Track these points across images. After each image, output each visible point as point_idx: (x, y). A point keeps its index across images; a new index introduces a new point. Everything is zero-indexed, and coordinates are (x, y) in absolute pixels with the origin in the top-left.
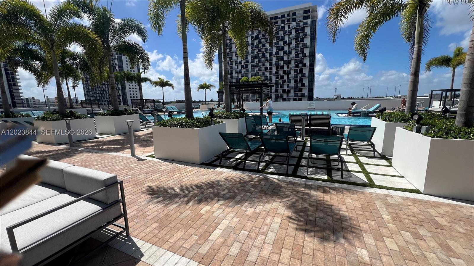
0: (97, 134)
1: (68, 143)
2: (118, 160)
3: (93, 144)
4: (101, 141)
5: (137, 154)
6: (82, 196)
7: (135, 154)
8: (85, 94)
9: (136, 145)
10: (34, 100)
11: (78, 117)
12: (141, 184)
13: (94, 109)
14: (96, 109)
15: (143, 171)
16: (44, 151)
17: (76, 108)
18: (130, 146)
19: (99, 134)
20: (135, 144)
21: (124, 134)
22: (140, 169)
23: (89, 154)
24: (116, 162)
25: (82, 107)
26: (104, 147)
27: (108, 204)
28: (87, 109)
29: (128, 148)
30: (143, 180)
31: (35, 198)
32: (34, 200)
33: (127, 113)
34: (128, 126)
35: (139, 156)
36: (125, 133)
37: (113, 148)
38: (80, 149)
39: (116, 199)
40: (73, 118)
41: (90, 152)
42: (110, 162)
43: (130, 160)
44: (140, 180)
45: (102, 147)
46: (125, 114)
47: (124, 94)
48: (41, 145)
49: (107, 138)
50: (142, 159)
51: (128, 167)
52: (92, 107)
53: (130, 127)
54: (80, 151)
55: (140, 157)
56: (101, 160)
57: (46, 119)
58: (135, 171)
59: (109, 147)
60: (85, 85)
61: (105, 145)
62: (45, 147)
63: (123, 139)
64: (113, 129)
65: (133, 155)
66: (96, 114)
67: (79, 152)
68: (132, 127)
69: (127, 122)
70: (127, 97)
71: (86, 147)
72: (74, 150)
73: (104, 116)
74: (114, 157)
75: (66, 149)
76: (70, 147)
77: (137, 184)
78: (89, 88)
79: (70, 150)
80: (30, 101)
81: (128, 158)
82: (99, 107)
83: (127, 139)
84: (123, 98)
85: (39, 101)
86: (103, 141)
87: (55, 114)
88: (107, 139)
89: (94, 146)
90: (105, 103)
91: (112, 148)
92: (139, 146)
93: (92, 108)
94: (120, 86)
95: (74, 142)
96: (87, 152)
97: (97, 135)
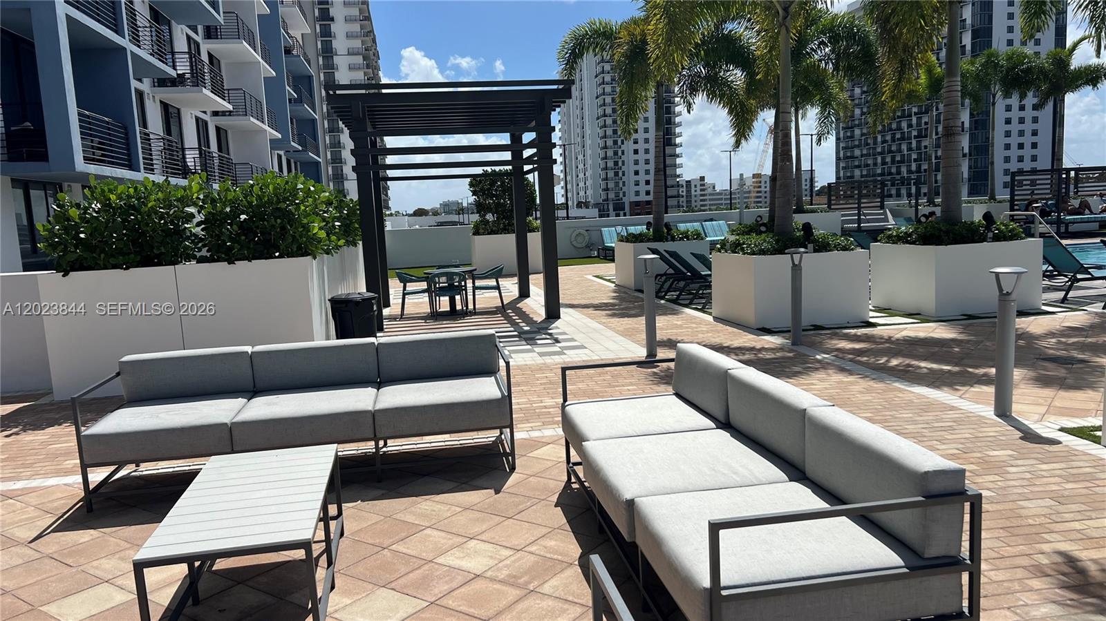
0: (871, 310)
1: (789, 331)
2: (941, 420)
3: (857, 346)
4: (882, 338)
5: (1019, 413)
6: (845, 503)
7: (1010, 411)
8: (838, 159)
9: (1017, 374)
10: (704, 185)
11: (822, 246)
12: (1034, 536)
13: (865, 215)
14: (872, 217)
15: (1041, 489)
16: (728, 347)
17: (813, 211)
18: (993, 370)
19: (878, 309)
20: (1015, 367)
21: (967, 319)
22: (1028, 476)
23: (846, 380)
24: (936, 425)
25: (829, 207)
26: (894, 362)
27: (926, 556)
28: (843, 216)
29: (985, 380)
30: (1038, 521)
31: (735, 473)
32: (734, 476)
33: (990, 235)
34: (1000, 289)
35: (1026, 422)
36: (970, 317)
37: (925, 370)
38: (818, 357)
39: (953, 553)
40: (810, 246)
41: (851, 373)
42: (915, 422)
43: (991, 432)
44: (1027, 517)
45: (888, 361)
46: (982, 239)
47: (981, 149)
48: (720, 326)
49: (905, 329)
50: (1042, 437)
51: (979, 455)
52: (859, 208)
53: (1008, 294)
54: (819, 361)
55: (1032, 426)
56: (885, 408)
57: (743, 249)
58: (1009, 476)
59: (909, 365)
60: (841, 125)
61: (896, 354)
62: (730, 333)
63: (961, 341)
64: (926, 298)
65: (1003, 410)
66: (875, 235)
67: (818, 365)
68: (1013, 296)
69: (997, 274)
70: (992, 163)
71: (835, 353)
72: (805, 355)
73: (904, 243)
74: (929, 406)
75: (781, 349)
76: (792, 345)
77: (1016, 531)
78: (852, 137)
79: (791, 355)
80: (693, 189)
81: (981, 420)
82: (882, 207)
83: (977, 343)
84: (970, 167)
85: (714, 187)
86: (890, 337)
87: (764, 232)
88: (905, 333)
89: (860, 352)
90: (898, 191)
91: (920, 368)
92: (1032, 379)
93: (859, 211)
94: (965, 117)
95: (804, 330)
96: (842, 370)
97: (872, 314)
